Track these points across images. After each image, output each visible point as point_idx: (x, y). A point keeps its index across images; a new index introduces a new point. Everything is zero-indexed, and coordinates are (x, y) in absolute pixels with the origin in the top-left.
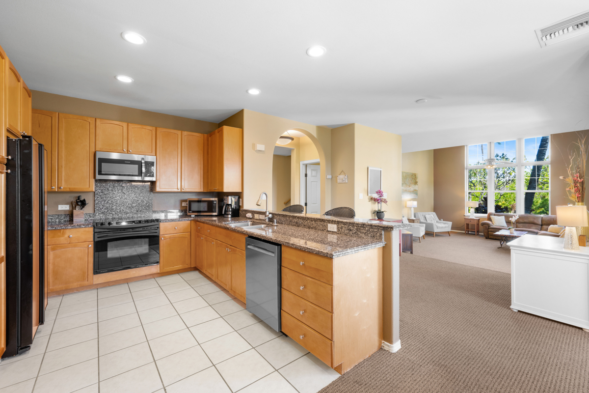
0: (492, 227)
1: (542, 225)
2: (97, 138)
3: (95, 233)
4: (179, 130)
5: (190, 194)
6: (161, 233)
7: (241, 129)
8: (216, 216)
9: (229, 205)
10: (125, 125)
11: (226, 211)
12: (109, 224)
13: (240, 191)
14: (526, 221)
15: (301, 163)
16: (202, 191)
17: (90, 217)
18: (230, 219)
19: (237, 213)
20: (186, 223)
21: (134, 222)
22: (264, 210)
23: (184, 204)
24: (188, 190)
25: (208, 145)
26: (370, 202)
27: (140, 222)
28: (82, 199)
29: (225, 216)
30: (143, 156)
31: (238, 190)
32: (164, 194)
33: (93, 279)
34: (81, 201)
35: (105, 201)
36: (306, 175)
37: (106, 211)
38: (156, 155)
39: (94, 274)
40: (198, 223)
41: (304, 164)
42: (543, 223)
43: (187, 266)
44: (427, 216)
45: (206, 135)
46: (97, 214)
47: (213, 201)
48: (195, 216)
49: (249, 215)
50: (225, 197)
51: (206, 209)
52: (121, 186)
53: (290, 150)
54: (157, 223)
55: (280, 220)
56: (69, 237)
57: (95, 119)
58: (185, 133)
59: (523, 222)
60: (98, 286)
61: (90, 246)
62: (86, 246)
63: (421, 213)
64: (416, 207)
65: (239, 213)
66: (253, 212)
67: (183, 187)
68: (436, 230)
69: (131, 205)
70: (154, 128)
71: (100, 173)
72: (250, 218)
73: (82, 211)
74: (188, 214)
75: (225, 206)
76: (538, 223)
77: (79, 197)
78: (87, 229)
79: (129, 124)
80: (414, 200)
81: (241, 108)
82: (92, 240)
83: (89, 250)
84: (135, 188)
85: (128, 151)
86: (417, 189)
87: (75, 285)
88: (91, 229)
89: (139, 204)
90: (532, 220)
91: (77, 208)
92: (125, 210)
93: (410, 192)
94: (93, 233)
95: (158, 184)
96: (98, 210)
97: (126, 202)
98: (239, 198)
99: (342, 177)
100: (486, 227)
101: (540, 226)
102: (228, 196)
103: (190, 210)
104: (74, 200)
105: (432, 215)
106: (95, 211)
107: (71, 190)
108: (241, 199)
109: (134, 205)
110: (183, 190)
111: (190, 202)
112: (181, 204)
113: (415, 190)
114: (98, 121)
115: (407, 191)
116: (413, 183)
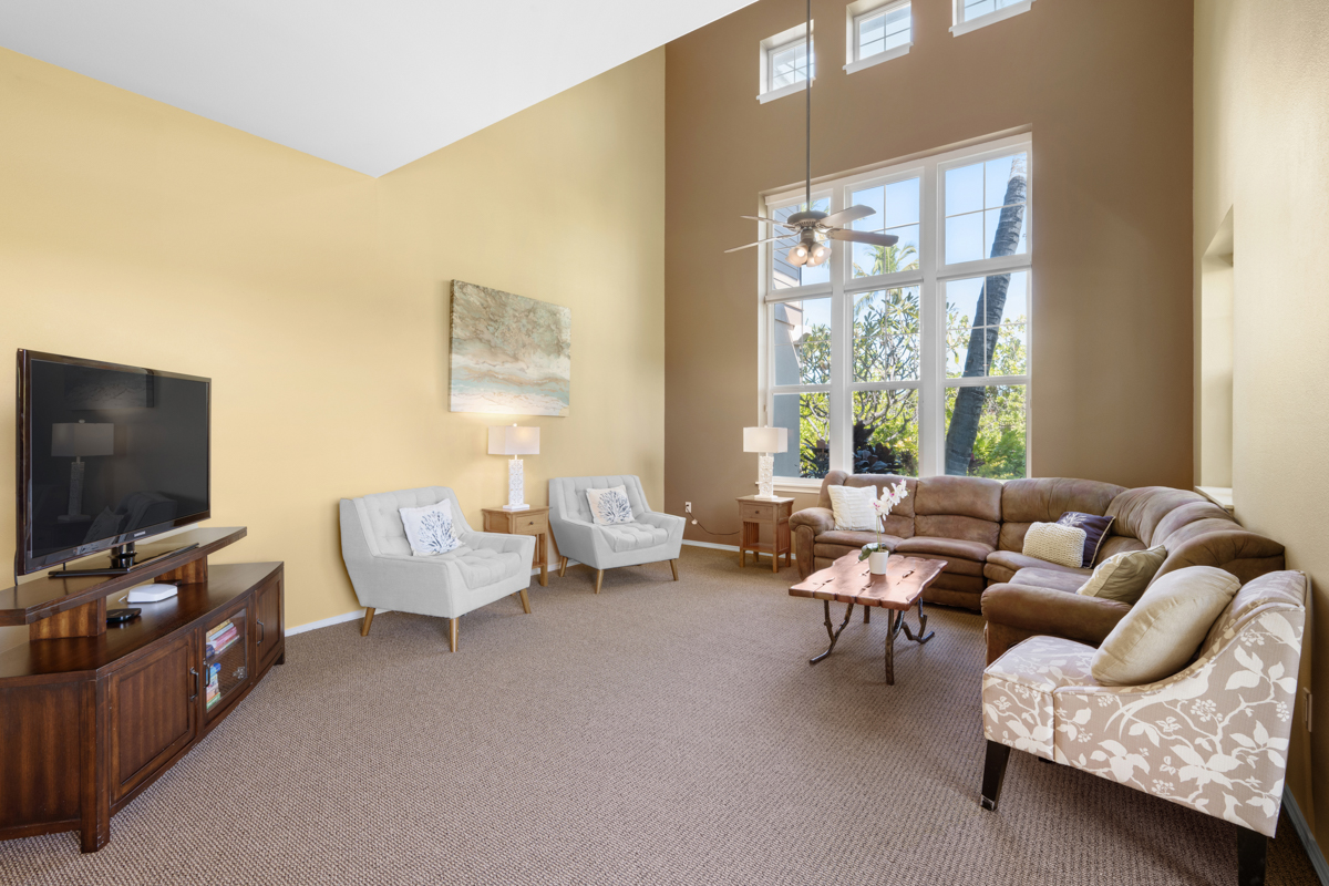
0: (826, 534)
1: (1001, 522)
14: (947, 503)
42: (1008, 511)
44: (594, 495)
59: (937, 508)
63: (570, 481)
64: (536, 450)
68: (604, 560)
76: (987, 512)
86: (566, 375)
90: (964, 500)
93: (521, 385)
100: (804, 536)
101: (996, 527)
113: (554, 379)
115: (500, 377)
116: (539, 346)
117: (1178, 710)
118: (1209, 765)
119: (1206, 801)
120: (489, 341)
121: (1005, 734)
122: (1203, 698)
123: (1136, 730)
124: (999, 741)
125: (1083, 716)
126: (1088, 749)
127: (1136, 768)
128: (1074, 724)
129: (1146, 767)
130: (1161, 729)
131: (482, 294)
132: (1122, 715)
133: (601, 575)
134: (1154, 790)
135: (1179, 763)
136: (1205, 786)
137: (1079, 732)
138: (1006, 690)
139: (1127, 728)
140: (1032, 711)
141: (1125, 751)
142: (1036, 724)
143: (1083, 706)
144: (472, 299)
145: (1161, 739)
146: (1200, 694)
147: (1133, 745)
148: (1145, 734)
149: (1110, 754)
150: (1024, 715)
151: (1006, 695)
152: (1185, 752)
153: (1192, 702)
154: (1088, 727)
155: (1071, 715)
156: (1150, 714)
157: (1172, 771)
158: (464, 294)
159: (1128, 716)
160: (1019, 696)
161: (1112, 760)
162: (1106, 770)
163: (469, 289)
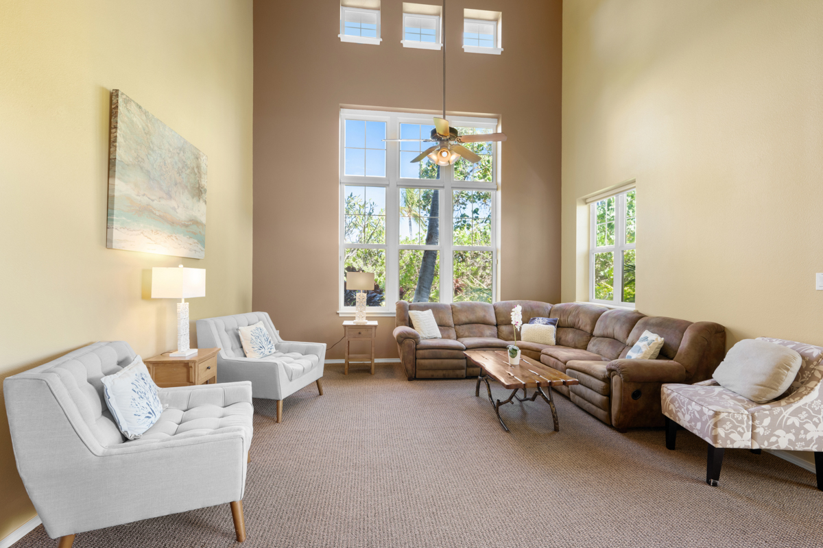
0: (422, 343)
1: (497, 325)
42: (500, 319)
44: (245, 332)
63: (220, 321)
64: (202, 293)
68: (286, 391)
76: (490, 320)
86: (203, 220)
90: (480, 314)
100: (409, 346)
101: (495, 328)
115: (158, 213)
116: (187, 187)
117: (807, 408)
118: (818, 429)
119: (816, 446)
120: (148, 171)
121: (729, 442)
122: (816, 400)
123: (789, 422)
124: (725, 447)
125: (767, 421)
126: (768, 438)
127: (790, 440)
128: (762, 427)
129: (793, 438)
130: (800, 418)
131: (144, 118)
132: (784, 416)
133: (281, 404)
134: (796, 448)
135: (807, 432)
136: (817, 439)
137: (765, 430)
138: (730, 418)
139: (786, 422)
140: (743, 426)
141: (785, 433)
142: (745, 432)
143: (767, 416)
144: (135, 119)
145: (800, 423)
146: (815, 398)
147: (788, 429)
148: (793, 423)
149: (778, 437)
150: (739, 429)
151: (730, 420)
152: (809, 426)
153: (812, 402)
154: (769, 426)
155: (761, 423)
156: (794, 414)
157: (803, 436)
158: (128, 111)
159: (787, 416)
160: (737, 419)
161: (779, 440)
162: (776, 445)
163: (133, 107)
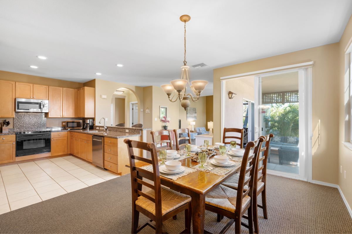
2: (16, 91)
3: (16, 137)
4: (61, 87)
5: (67, 119)
6: (52, 137)
7: (94, 88)
8: (81, 129)
9: (88, 124)
10: (31, 85)
11: (86, 127)
12: (24, 133)
13: (94, 117)
15: (130, 103)
16: (74, 117)
17: (11, 130)
18: (88, 130)
19: (92, 127)
20: (65, 132)
21: (37, 132)
22: (103, 126)
23: (64, 124)
24: (66, 117)
25: (77, 94)
26: (161, 122)
27: (40, 132)
28: (7, 121)
29: (86, 129)
30: (42, 100)
31: (93, 117)
32: (52, 119)
33: (15, 159)
34: (7, 122)
35: (20, 122)
36: (133, 109)
37: (20, 127)
38: (48, 100)
39: (16, 156)
40: (71, 132)
41: (131, 104)
43: (66, 153)
45: (76, 90)
46: (15, 129)
47: (80, 122)
48: (70, 129)
49: (98, 128)
50: (86, 120)
51: (76, 126)
52: (29, 115)
53: (125, 96)
54: (50, 133)
55: (110, 129)
56: (3, 139)
57: (15, 82)
58: (65, 89)
60: (17, 163)
61: (14, 143)
62: (12, 143)
63: (197, 128)
64: (195, 125)
65: (93, 127)
66: (99, 127)
67: (63, 115)
69: (34, 124)
70: (48, 86)
71: (18, 109)
72: (98, 130)
73: (7, 127)
74: (66, 128)
75: (86, 124)
77: (5, 121)
78: (12, 135)
79: (34, 85)
80: (194, 121)
81: (94, 79)
82: (15, 140)
83: (14, 145)
84: (36, 116)
85: (33, 97)
87: (6, 162)
88: (15, 136)
89: (39, 124)
91: (5, 126)
92: (31, 127)
93: (192, 117)
94: (15, 137)
95: (49, 114)
96: (16, 127)
97: (32, 123)
98: (93, 120)
99: (147, 110)
102: (87, 119)
103: (67, 126)
104: (2, 122)
105: (203, 129)
106: (14, 127)
107: (2, 117)
108: (94, 121)
109: (36, 124)
110: (63, 117)
111: (68, 122)
112: (62, 124)
113: (195, 116)
114: (17, 83)
116: (194, 113)
120: (190, 113)
